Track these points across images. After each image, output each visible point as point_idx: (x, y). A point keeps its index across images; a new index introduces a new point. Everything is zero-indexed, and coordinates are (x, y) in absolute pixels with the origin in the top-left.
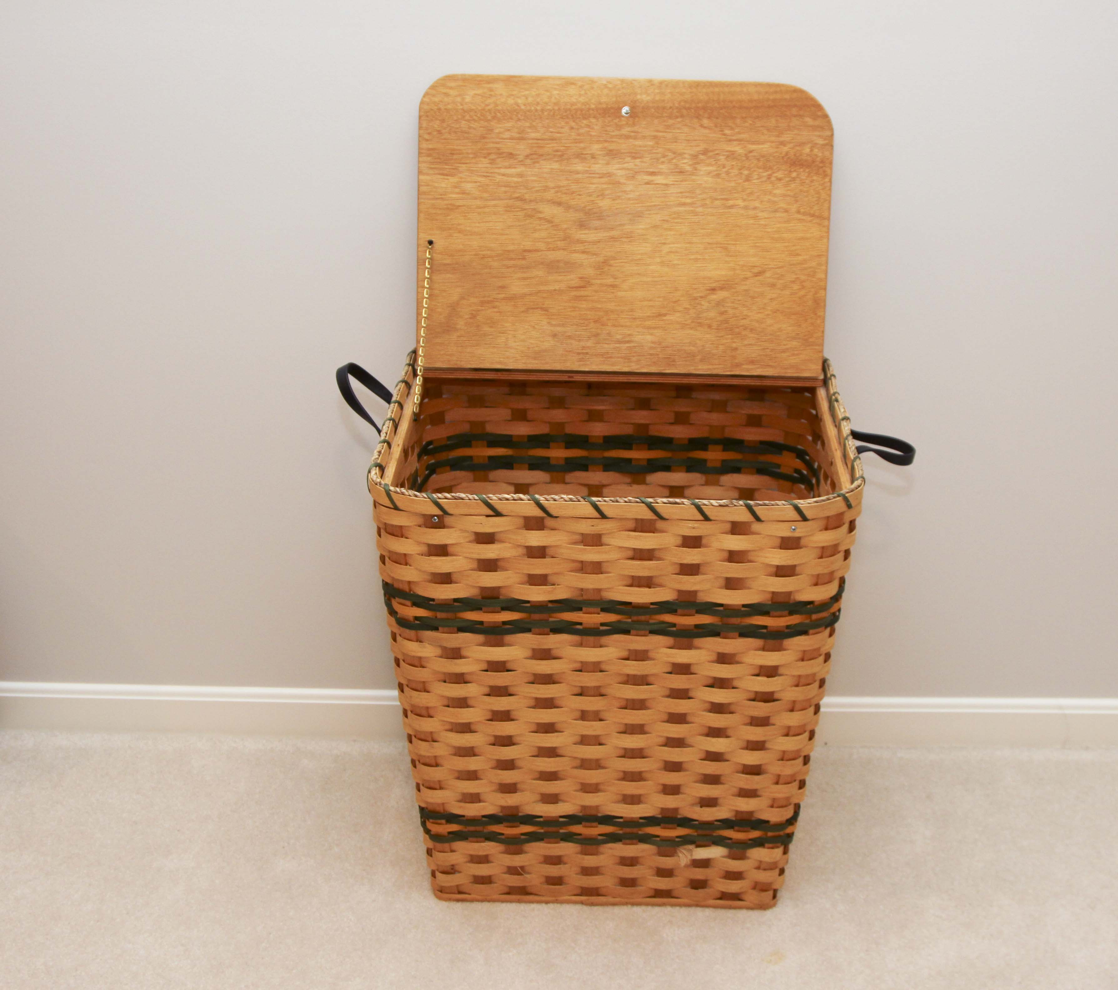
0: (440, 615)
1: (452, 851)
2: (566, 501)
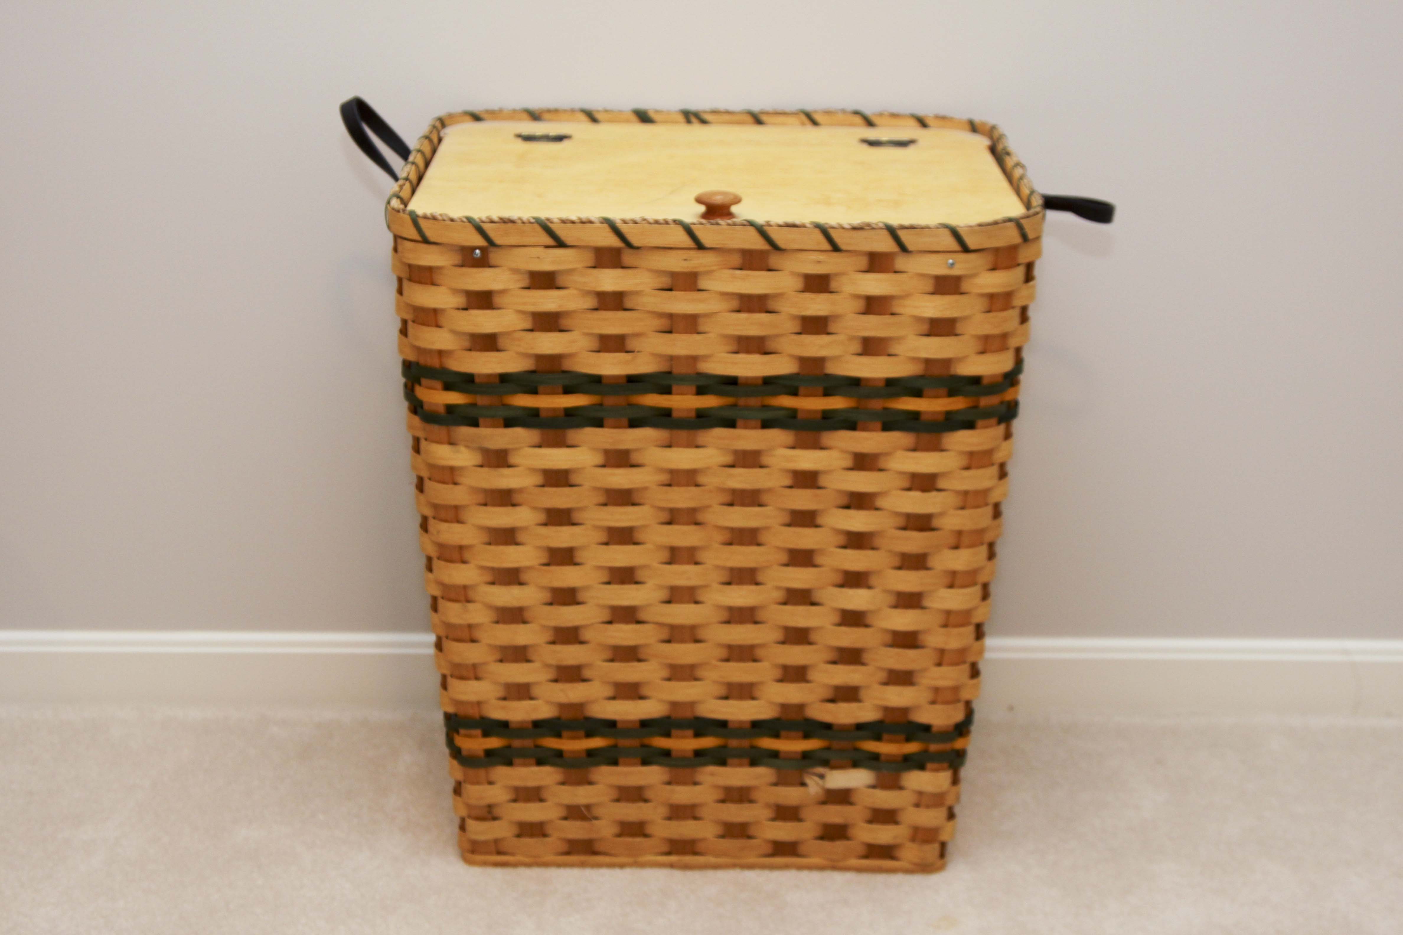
0: (482, 400)
1: (491, 783)
2: (650, 223)
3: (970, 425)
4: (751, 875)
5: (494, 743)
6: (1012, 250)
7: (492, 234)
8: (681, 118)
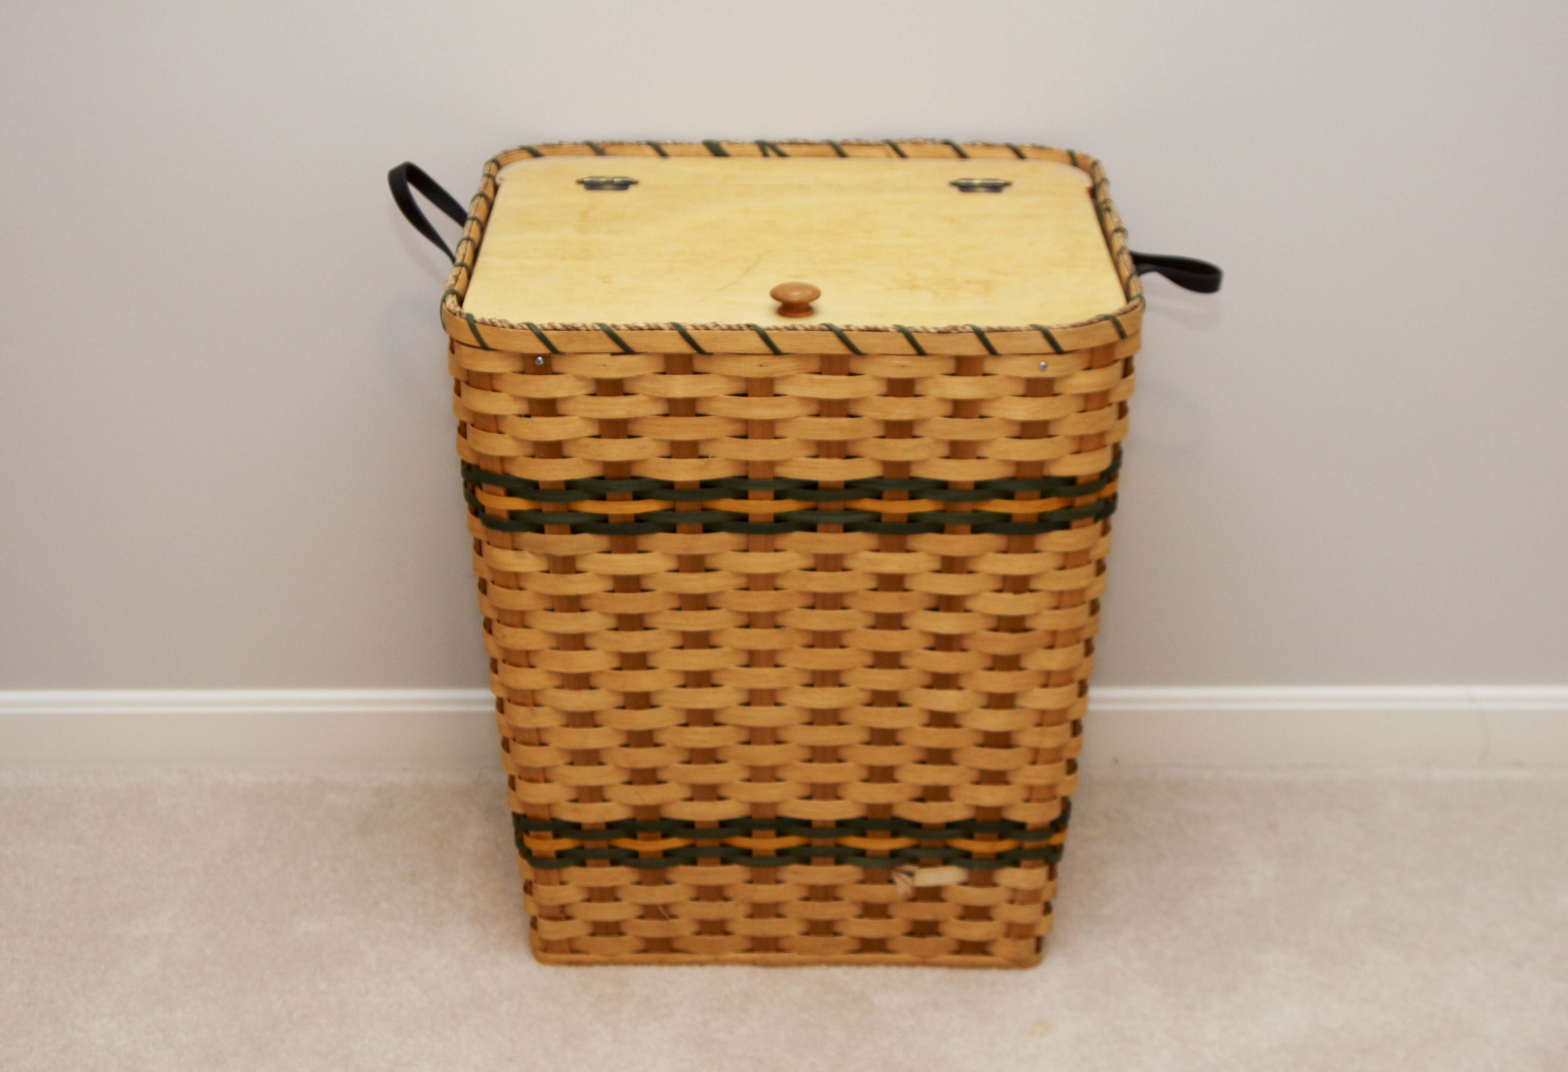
0: (546, 507)
1: (563, 883)
2: (723, 330)
3: (1065, 526)
4: (837, 972)
5: (566, 844)
6: (1109, 348)
7: (555, 342)
8: (756, 150)
